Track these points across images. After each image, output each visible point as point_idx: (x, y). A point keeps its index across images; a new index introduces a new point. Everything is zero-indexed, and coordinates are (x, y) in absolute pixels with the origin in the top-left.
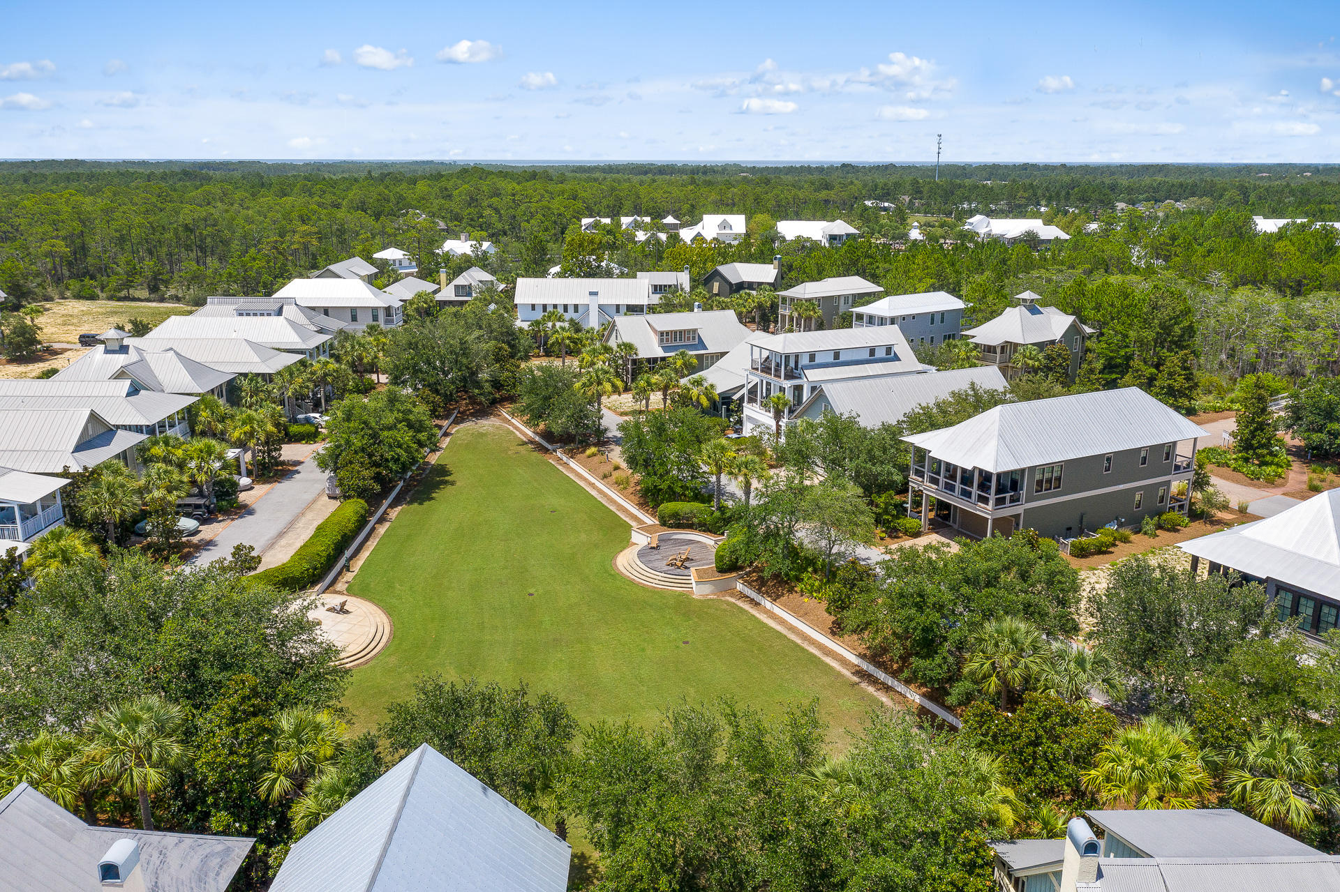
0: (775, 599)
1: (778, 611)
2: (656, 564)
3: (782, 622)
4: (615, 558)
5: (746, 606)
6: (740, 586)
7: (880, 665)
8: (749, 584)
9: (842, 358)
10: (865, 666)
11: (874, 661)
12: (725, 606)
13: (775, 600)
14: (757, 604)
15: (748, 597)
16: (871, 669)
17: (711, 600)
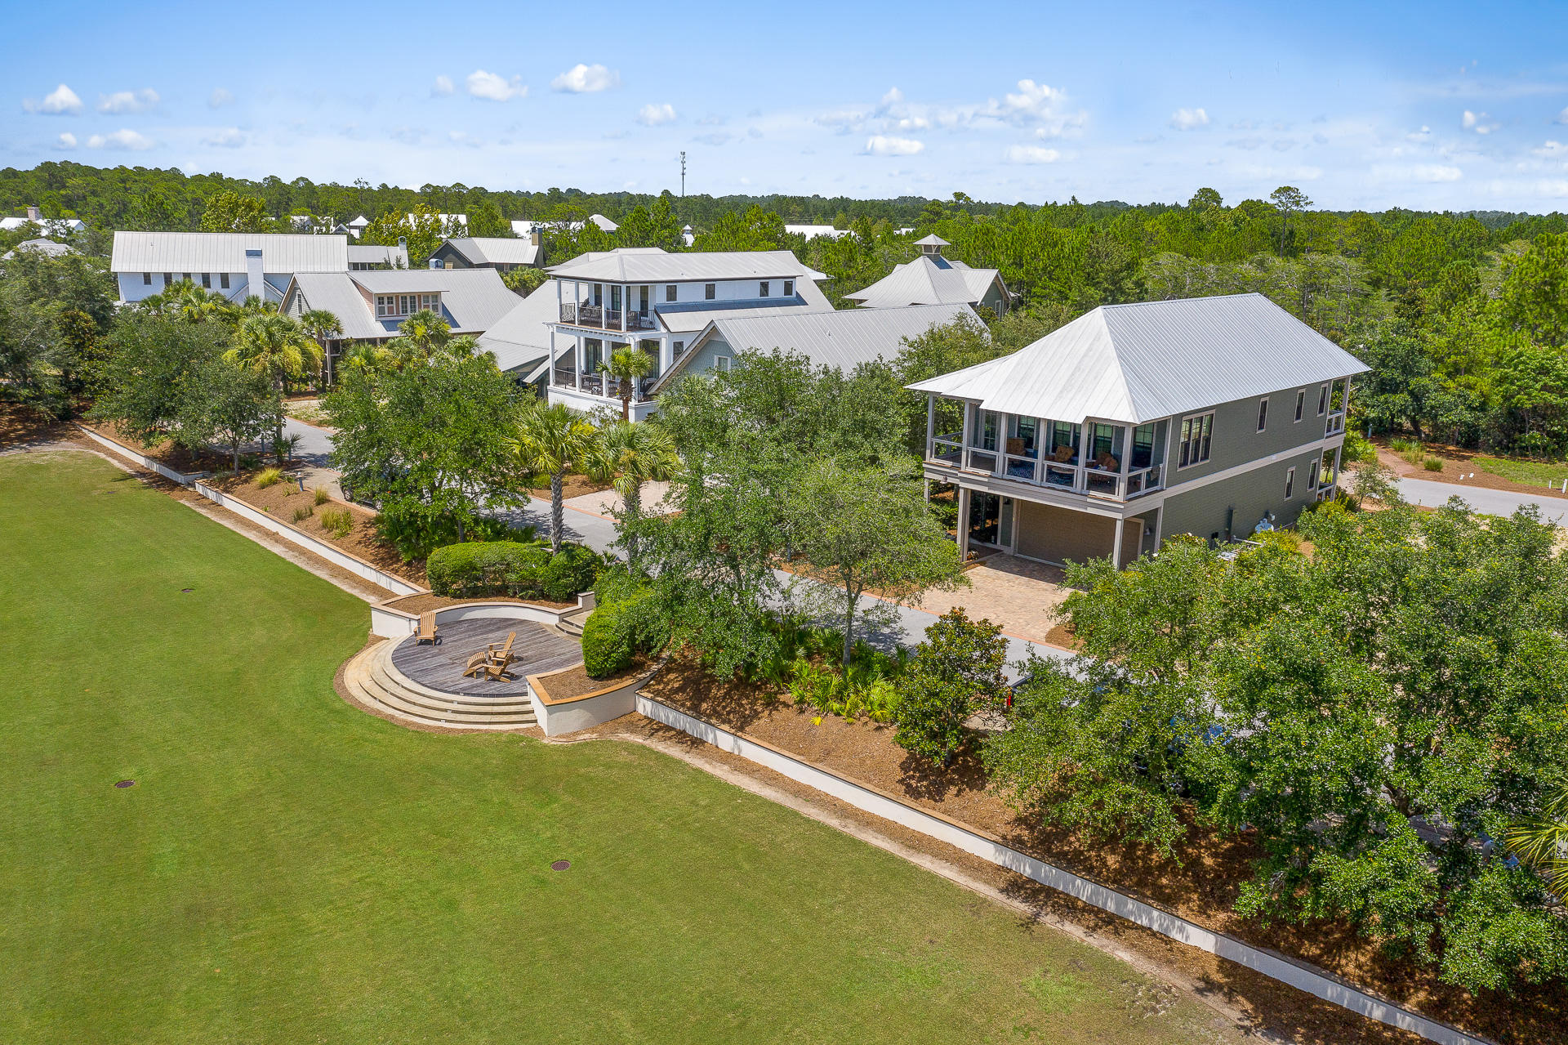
0: (741, 726)
1: (751, 752)
2: (440, 677)
4: (339, 672)
5: (675, 751)
6: (645, 706)
7: (1072, 862)
8: (669, 698)
9: (720, 296)
10: (1026, 867)
11: (1049, 851)
12: (624, 757)
13: (741, 729)
14: (696, 743)
15: (668, 728)
16: (1048, 874)
17: (586, 744)
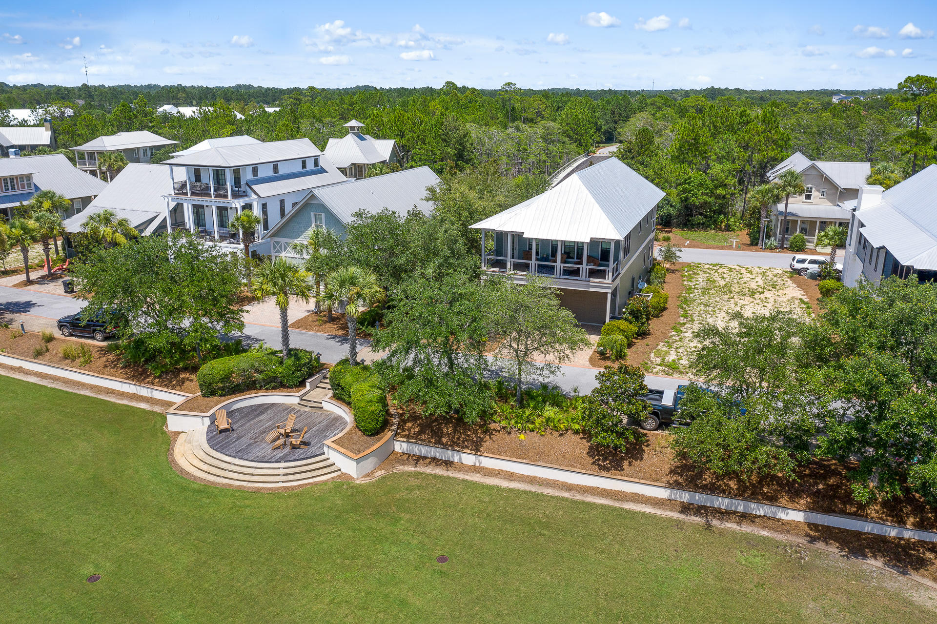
0: (477, 448)
1: (488, 462)
2: (255, 452)
3: (510, 476)
4: (172, 463)
5: (440, 471)
6: (400, 446)
7: (713, 489)
8: (415, 438)
9: (282, 171)
10: (685, 497)
11: (696, 486)
12: (413, 482)
13: (477, 450)
14: (448, 464)
15: (425, 458)
16: (700, 498)
17: (383, 478)
